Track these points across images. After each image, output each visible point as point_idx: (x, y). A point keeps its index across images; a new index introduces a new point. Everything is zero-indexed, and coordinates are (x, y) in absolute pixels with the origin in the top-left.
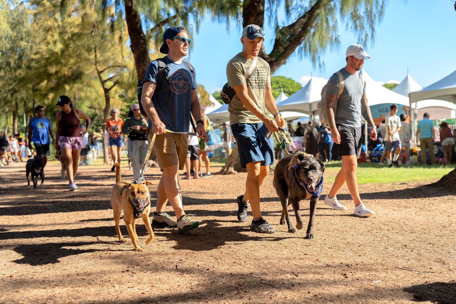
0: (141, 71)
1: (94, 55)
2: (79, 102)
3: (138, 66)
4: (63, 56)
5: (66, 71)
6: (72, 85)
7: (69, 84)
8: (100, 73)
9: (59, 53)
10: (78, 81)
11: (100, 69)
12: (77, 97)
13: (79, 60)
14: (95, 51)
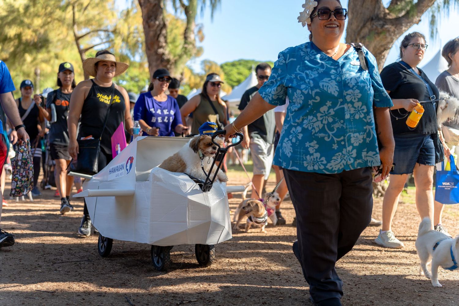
0: (152, 33)
1: (71, 12)
2: (42, 79)
3: (147, 26)
4: (28, 14)
5: (28, 35)
6: (34, 54)
7: (30, 52)
8: (77, 39)
9: (22, 10)
10: (44, 50)
11: (79, 33)
12: (39, 72)
13: (49, 20)
14: (73, 8)
